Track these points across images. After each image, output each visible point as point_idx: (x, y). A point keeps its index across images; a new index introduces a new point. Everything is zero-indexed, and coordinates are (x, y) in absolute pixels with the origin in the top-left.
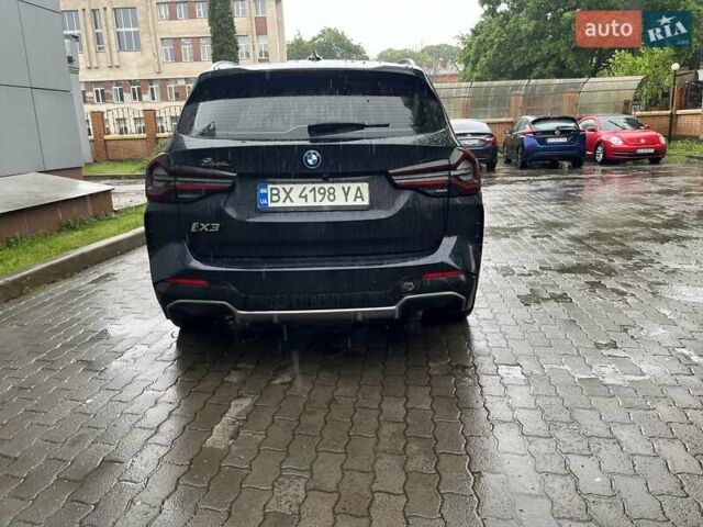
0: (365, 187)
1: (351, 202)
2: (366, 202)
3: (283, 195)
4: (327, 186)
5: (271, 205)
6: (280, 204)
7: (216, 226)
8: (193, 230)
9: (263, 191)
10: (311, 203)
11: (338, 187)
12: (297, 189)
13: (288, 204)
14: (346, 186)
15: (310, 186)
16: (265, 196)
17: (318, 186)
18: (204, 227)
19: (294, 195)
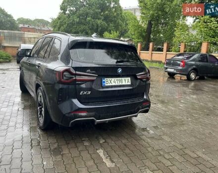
0: (129, 79)
1: (126, 84)
2: (130, 83)
3: (109, 82)
4: (120, 79)
5: (106, 85)
6: (108, 85)
7: (89, 92)
8: (81, 94)
9: (104, 80)
10: (117, 84)
11: (123, 79)
12: (113, 79)
13: (111, 84)
14: (125, 78)
15: (116, 79)
16: (104, 82)
17: (118, 79)
18: (85, 93)
19: (112, 82)
